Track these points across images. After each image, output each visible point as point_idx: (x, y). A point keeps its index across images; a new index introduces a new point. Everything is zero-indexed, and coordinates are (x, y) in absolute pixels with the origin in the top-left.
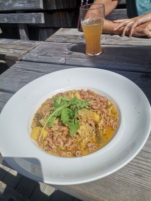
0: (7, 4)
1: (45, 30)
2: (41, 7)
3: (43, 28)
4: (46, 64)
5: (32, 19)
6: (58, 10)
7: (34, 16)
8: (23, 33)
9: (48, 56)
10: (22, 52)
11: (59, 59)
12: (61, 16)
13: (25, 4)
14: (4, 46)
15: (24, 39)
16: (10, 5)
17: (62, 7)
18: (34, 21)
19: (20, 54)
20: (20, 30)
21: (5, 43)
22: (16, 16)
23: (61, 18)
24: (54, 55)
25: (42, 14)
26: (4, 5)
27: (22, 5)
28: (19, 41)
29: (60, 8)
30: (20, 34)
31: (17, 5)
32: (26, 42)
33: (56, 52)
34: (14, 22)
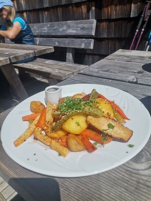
0: (61, 30)
1: (91, 57)
2: (93, 33)
3: (89, 54)
4: (111, 80)
5: (82, 44)
6: (108, 39)
7: (84, 41)
8: (70, 56)
9: (111, 72)
10: (67, 73)
11: (128, 77)
12: (110, 44)
13: (78, 30)
14: (50, 66)
15: (69, 62)
16: (64, 30)
17: (113, 36)
18: (83, 46)
19: (65, 74)
20: (67, 53)
21: (51, 63)
22: (67, 40)
23: (110, 46)
24: (119, 72)
25: (93, 40)
26: (58, 31)
27: (74, 31)
28: (64, 63)
29: (110, 37)
30: (67, 57)
31: (70, 31)
32: (71, 65)
33: (121, 69)
34: (63, 46)
